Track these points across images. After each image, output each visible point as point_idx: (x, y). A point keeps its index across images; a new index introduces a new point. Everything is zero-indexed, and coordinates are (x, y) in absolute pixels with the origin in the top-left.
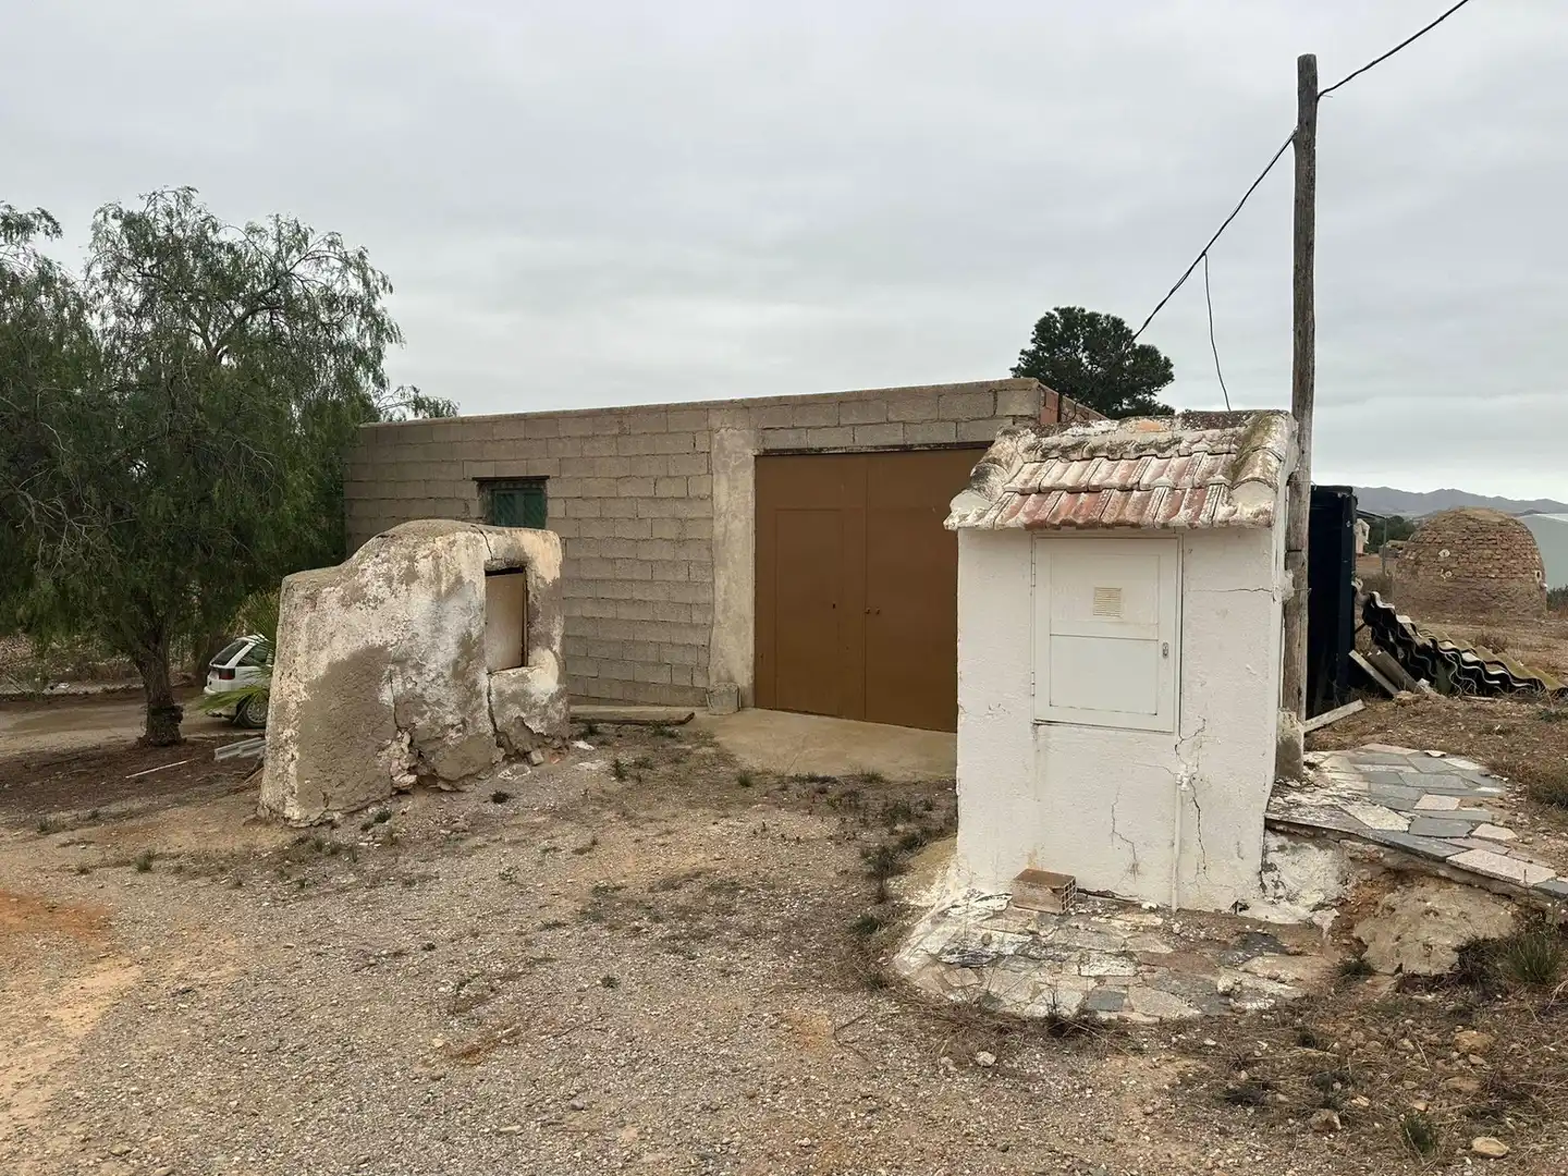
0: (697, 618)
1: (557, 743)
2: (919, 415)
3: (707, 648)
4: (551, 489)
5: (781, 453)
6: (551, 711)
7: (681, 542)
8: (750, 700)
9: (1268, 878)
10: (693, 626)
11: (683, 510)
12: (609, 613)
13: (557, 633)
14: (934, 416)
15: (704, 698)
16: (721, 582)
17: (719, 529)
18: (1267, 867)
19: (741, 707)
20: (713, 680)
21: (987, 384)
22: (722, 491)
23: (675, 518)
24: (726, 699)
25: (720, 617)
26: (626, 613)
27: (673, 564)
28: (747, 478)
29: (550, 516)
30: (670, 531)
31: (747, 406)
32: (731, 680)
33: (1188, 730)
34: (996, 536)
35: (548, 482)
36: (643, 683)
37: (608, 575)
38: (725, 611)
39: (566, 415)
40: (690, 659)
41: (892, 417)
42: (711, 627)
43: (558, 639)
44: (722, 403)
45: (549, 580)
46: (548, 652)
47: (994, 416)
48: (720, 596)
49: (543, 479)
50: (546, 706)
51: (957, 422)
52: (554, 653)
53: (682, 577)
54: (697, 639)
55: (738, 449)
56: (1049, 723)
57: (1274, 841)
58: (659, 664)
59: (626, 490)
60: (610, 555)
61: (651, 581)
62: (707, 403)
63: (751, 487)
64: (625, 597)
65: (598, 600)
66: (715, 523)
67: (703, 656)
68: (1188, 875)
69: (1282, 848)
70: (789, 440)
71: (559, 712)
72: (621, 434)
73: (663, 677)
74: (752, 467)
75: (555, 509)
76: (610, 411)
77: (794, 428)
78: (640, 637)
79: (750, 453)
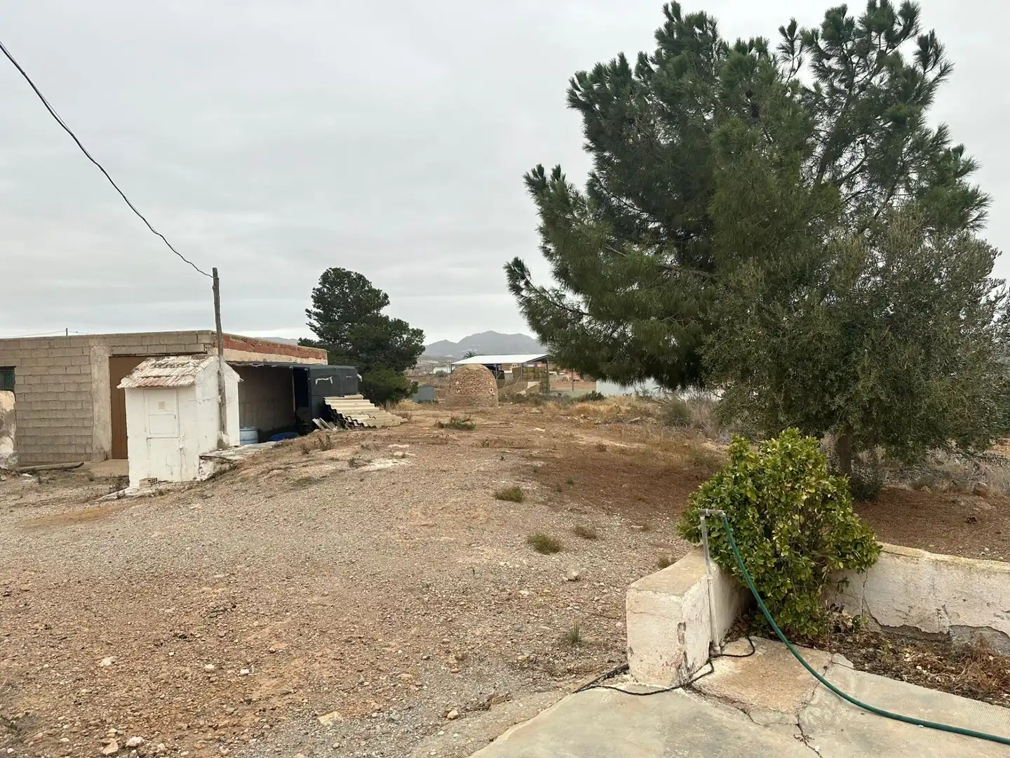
0: (86, 423)
1: (13, 473)
2: (172, 342)
3: (91, 436)
4: (16, 371)
5: (119, 356)
6: (10, 461)
7: (78, 393)
8: (110, 456)
9: (200, 470)
10: (85, 428)
11: (78, 379)
12: (46, 424)
13: (13, 431)
14: (176, 342)
15: (89, 457)
16: (96, 409)
17: (94, 386)
18: (200, 468)
19: (107, 459)
20: (94, 449)
21: (194, 332)
22: (95, 370)
23: (74, 383)
24: (98, 455)
25: (96, 423)
26: (54, 424)
27: (75, 402)
28: (106, 366)
29: (16, 383)
30: (73, 388)
31: (105, 337)
32: (102, 448)
33: (182, 436)
34: (131, 389)
35: (15, 369)
36: (63, 454)
37: (46, 408)
38: (98, 420)
39: (23, 339)
40: (84, 442)
41: (161, 343)
42: (93, 427)
43: (13, 433)
44: (94, 335)
45: (8, 410)
46: (8, 438)
47: (197, 343)
48: (96, 415)
49: (13, 367)
50: (7, 459)
51: (185, 345)
52: (12, 439)
53: (79, 407)
54: (87, 433)
55: (102, 355)
56: (150, 438)
57: (202, 461)
58: (70, 444)
59: (52, 371)
60: (46, 399)
61: (65, 410)
62: (88, 336)
63: (108, 369)
64: (54, 417)
65: (41, 419)
66: (93, 385)
67: (90, 441)
68: (183, 473)
69: (203, 463)
70: (123, 351)
71: (14, 461)
72: (50, 348)
73: (73, 450)
74: (108, 361)
75: (19, 380)
76: (45, 338)
77: (124, 346)
78: (60, 434)
79: (107, 356)
